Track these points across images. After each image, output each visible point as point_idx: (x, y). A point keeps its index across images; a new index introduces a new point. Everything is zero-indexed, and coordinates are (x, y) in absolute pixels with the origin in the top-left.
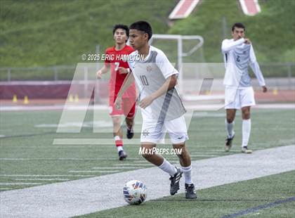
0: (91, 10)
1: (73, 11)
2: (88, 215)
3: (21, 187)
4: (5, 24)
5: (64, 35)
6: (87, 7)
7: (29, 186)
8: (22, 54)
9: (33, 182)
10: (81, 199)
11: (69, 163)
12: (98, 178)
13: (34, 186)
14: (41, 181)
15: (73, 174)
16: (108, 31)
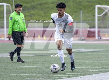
12: (81, 77)
16: (87, 4)
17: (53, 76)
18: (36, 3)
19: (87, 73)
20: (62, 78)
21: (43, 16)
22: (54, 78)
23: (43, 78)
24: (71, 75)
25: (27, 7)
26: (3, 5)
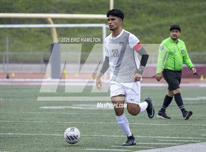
4: (150, 19)
5: (197, 28)
7: (170, 146)
11: (201, 128)
13: (173, 145)
14: (179, 142)
15: (205, 137)
17: (179, 139)
18: (153, 24)
20: (194, 143)
22: (182, 142)
23: (164, 142)
26: (101, 28)
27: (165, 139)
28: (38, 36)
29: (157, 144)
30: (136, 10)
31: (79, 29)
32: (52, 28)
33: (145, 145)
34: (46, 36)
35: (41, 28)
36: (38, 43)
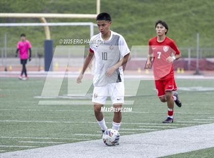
0: (194, 9)
1: (181, 10)
2: (190, 152)
3: (143, 132)
4: (133, 18)
5: (174, 26)
6: (191, 6)
7: (149, 131)
8: (145, 39)
9: (151, 128)
10: (185, 141)
11: (177, 116)
12: (197, 126)
13: (152, 131)
14: (157, 128)
15: (180, 123)
16: (205, 23)
17: (157, 125)
18: (135, 22)
19: (205, 121)
20: (171, 128)
21: (144, 41)
22: (160, 128)
23: (144, 128)
24: (183, 123)
25: (122, 28)
26: (89, 26)
27: (145, 125)
28: (33, 33)
29: (137, 130)
30: (120, 10)
31: (70, 27)
32: (46, 26)
33: (126, 131)
34: (40, 33)
35: (35, 27)
36: (34, 40)
